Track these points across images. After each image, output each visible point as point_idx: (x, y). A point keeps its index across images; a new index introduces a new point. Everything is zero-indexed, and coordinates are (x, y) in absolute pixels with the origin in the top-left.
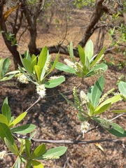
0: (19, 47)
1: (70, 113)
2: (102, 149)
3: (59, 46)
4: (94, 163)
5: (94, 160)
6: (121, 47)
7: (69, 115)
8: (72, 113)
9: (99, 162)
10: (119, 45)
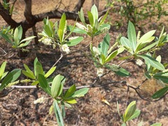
0: (13, 15)
1: (75, 76)
2: (108, 104)
3: (56, 11)
4: (102, 117)
5: (102, 114)
6: (116, 7)
7: (74, 78)
8: (77, 76)
9: (106, 115)
10: (115, 5)
